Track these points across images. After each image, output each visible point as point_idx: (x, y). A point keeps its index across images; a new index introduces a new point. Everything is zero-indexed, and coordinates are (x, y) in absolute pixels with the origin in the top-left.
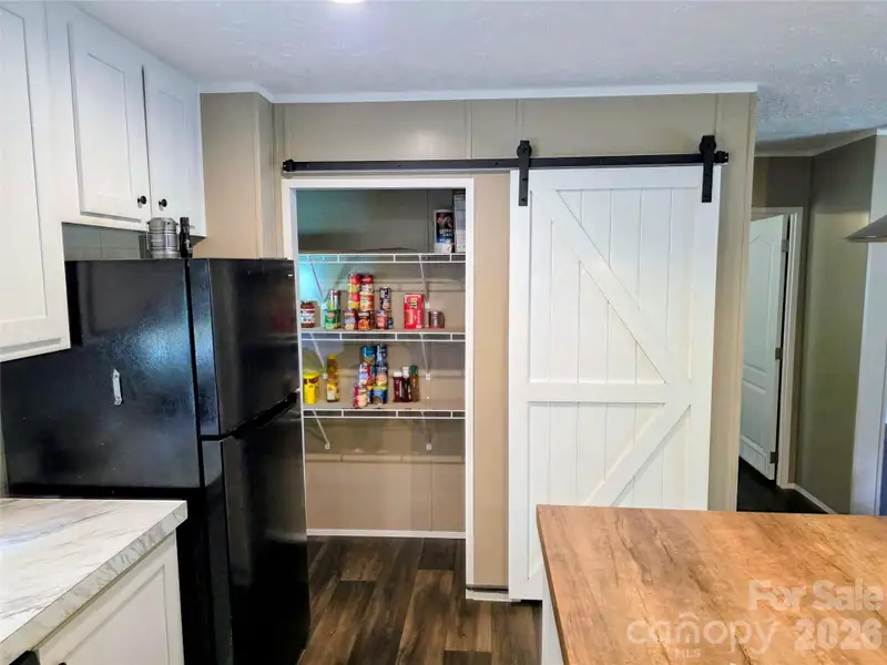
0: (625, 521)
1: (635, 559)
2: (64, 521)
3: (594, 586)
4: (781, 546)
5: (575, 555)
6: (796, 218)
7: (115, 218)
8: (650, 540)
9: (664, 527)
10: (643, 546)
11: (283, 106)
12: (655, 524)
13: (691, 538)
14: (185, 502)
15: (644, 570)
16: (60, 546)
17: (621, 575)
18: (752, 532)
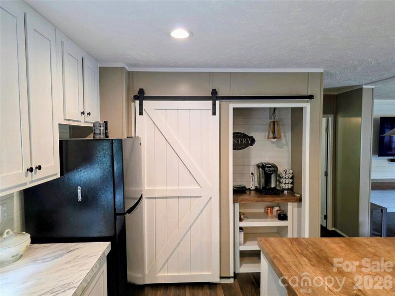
0: (295, 243)
1: (304, 257)
2: (61, 252)
3: (294, 267)
4: (355, 249)
5: (281, 256)
6: (331, 119)
7: (74, 121)
8: (307, 249)
9: (310, 244)
10: (305, 252)
11: (133, 72)
12: (306, 243)
13: (321, 248)
14: (110, 242)
15: (310, 261)
16: (67, 263)
17: (302, 263)
18: (343, 245)
